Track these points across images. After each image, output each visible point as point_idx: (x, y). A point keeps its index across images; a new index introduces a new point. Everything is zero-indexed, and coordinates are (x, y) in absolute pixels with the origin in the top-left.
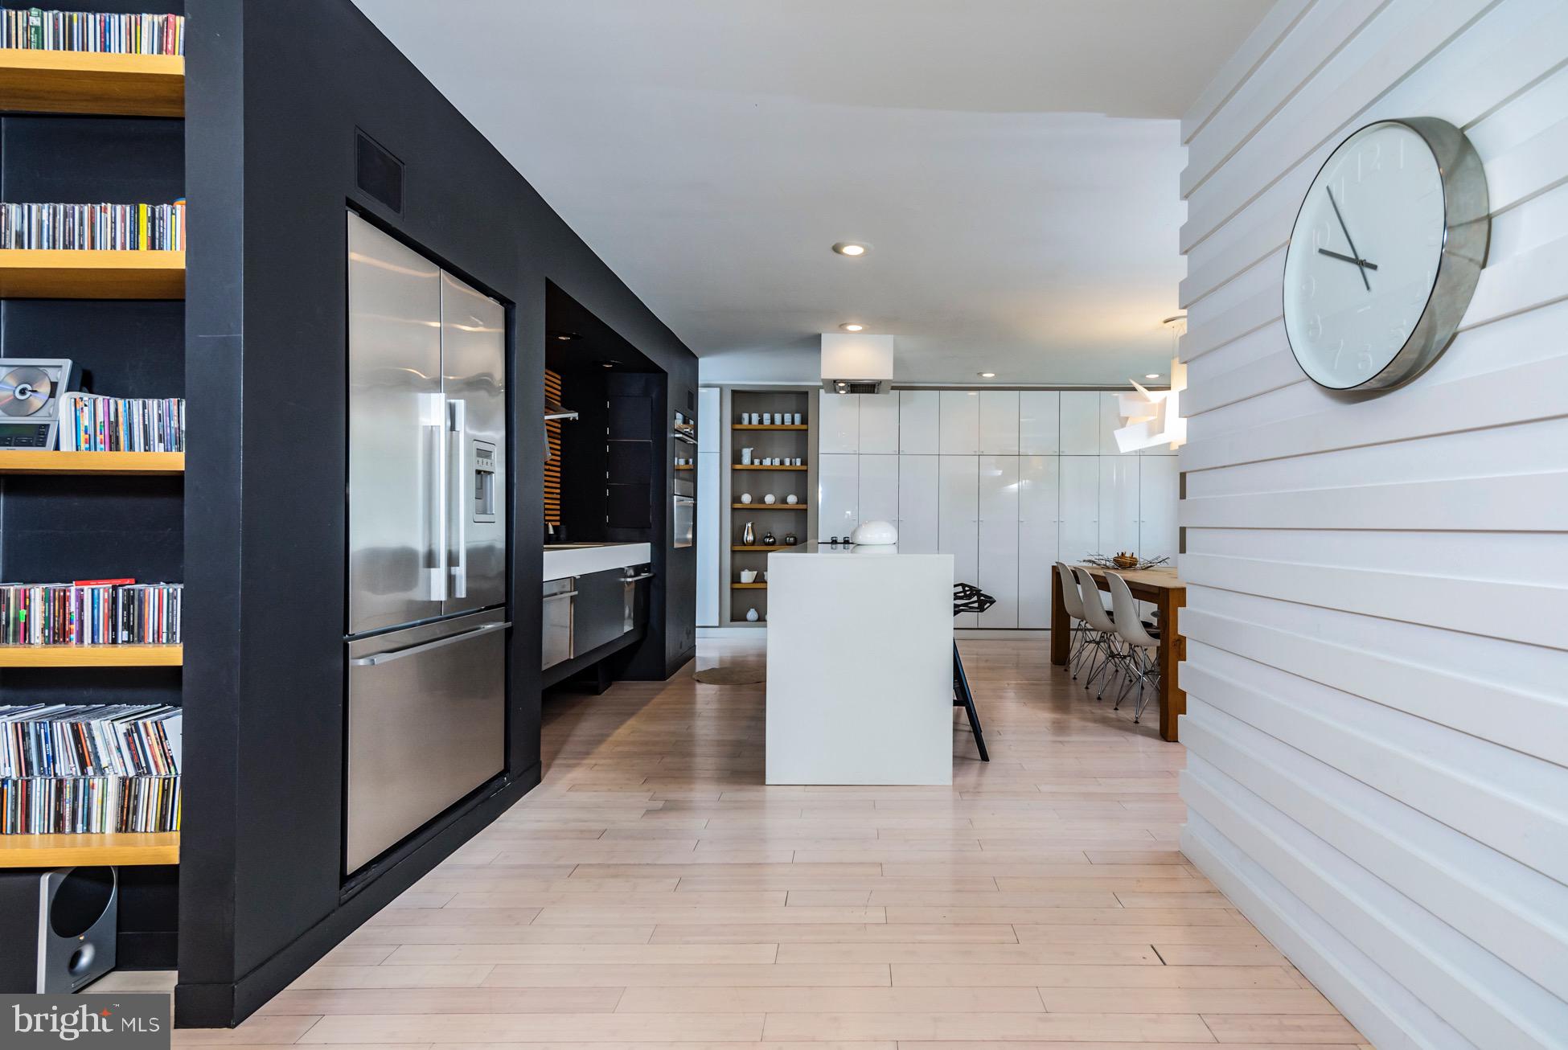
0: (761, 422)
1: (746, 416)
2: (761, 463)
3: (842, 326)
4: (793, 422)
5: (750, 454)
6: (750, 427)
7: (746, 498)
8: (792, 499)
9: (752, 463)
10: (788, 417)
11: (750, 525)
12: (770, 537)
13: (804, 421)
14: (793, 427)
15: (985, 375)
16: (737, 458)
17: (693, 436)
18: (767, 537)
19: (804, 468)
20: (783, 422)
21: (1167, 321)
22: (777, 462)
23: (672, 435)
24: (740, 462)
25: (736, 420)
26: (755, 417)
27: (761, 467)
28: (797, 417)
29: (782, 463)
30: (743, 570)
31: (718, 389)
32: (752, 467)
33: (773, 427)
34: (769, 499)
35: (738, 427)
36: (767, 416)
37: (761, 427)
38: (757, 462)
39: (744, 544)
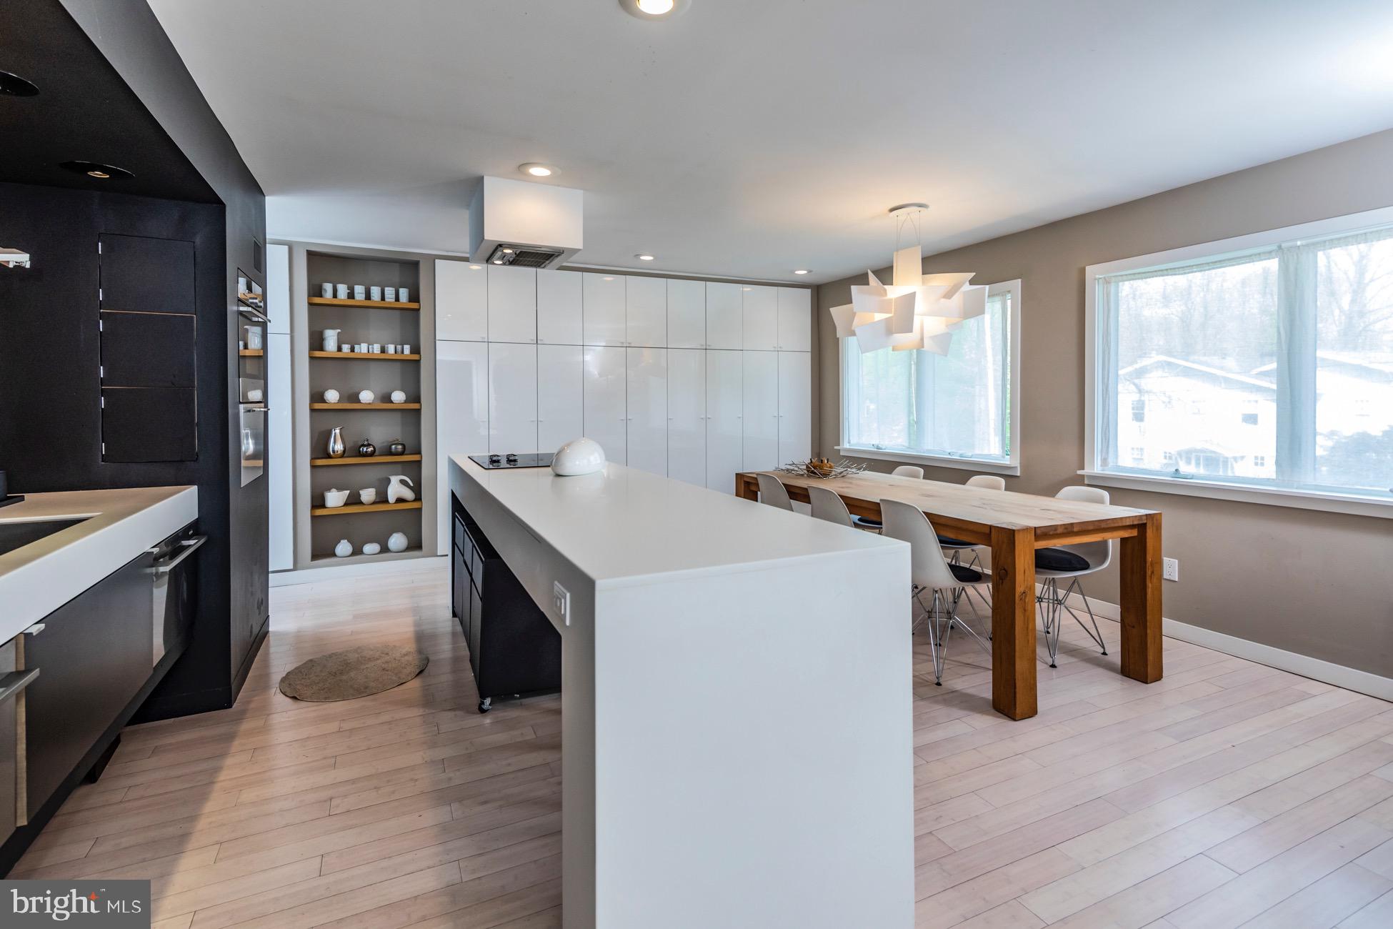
0: (351, 295)
1: (328, 287)
2: (352, 350)
3: (522, 167)
4: (397, 299)
5: (336, 338)
6: (335, 302)
7: (332, 396)
8: (398, 397)
9: (340, 349)
10: (390, 292)
11: (338, 431)
12: (369, 445)
13: (414, 297)
14: (397, 305)
15: (642, 258)
16: (317, 342)
17: (262, 311)
18: (363, 445)
19: (415, 357)
20: (383, 298)
21: (892, 210)
22: (376, 349)
23: (235, 308)
24: (321, 348)
25: (315, 290)
26: (343, 290)
27: (352, 355)
28: (404, 293)
29: (383, 350)
30: (329, 490)
31: (286, 248)
32: (340, 355)
33: (368, 303)
34: (366, 396)
35: (317, 300)
36: (359, 290)
37: (351, 302)
38: (346, 348)
39: (329, 456)
